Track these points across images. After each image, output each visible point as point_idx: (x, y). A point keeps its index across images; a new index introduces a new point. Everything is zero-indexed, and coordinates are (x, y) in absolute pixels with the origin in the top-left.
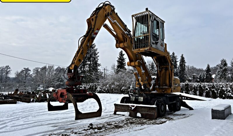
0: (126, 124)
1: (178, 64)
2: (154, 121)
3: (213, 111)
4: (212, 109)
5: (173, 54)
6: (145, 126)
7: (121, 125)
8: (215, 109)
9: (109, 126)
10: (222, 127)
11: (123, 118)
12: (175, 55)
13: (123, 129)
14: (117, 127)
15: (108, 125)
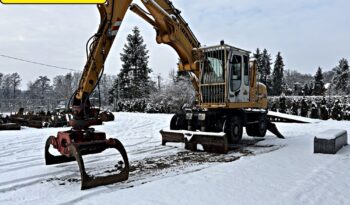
0: (177, 161)
1: (272, 67)
2: (221, 156)
3: (317, 141)
4: (315, 138)
5: (265, 51)
6: (206, 164)
7: (168, 162)
8: (319, 137)
9: (148, 166)
10: (329, 166)
11: (175, 152)
12: (268, 53)
13: (169, 169)
14: (161, 166)
15: (149, 162)
